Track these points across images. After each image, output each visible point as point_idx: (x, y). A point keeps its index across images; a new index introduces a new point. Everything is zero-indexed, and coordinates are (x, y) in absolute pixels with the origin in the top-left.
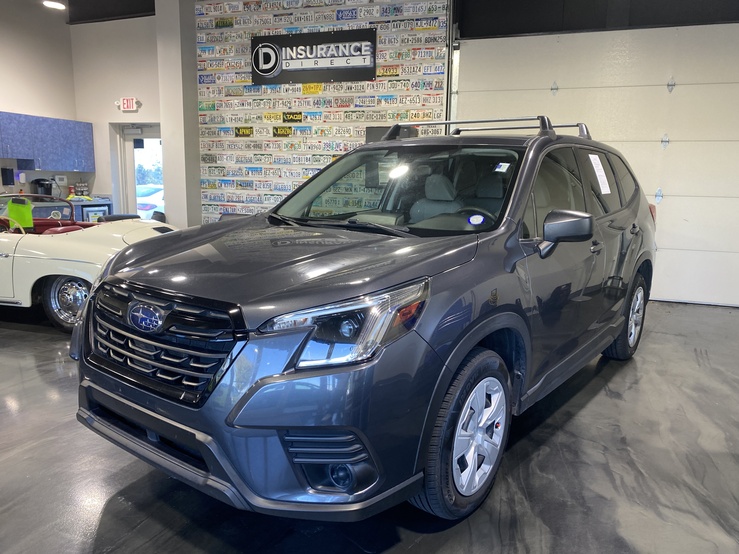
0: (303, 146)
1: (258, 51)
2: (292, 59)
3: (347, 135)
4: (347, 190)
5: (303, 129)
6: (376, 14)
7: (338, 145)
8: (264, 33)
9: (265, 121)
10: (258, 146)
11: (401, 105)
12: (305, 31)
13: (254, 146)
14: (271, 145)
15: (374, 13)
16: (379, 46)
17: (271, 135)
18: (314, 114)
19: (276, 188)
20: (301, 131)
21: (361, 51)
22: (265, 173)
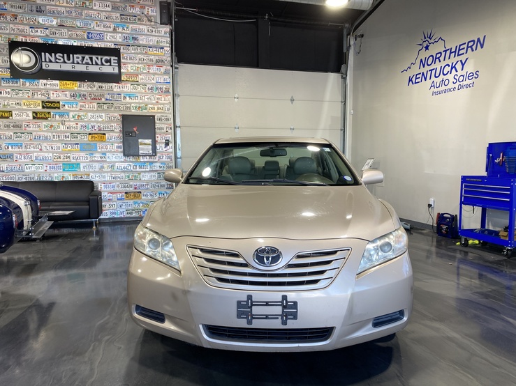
0: (61, 126)
2: (51, 61)
3: (100, 120)
4: (101, 158)
5: (61, 115)
6: (119, 38)
7: (93, 127)
8: (20, 39)
9: (25, 107)
10: (18, 126)
11: (141, 101)
12: (60, 42)
13: (13, 126)
14: (31, 126)
15: (118, 38)
16: (122, 60)
17: (31, 118)
18: (71, 104)
19: (37, 159)
20: (59, 116)
21: (110, 63)
22: (26, 147)
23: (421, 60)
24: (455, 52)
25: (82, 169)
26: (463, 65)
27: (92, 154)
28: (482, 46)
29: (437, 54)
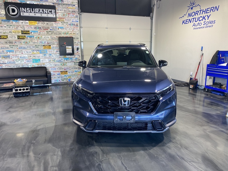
0: (31, 42)
1: (9, 7)
2: (24, 12)
3: (48, 39)
4: (49, 56)
5: (31, 37)
7: (45, 42)
8: (9, 1)
9: (14, 34)
10: (10, 42)
11: (66, 30)
12: (28, 3)
14: (17, 42)
15: (54, 1)
16: (57, 11)
17: (17, 38)
18: (35, 32)
19: (21, 57)
20: (30, 37)
21: (52, 12)
22: (15, 52)
23: (189, 14)
24: (205, 11)
25: (41, 61)
26: (208, 17)
27: (45, 55)
28: (217, 10)
29: (196, 12)
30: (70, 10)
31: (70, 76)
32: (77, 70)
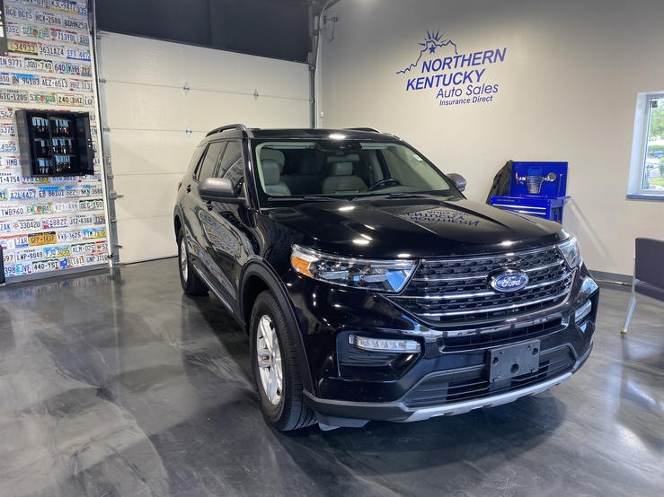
11: (44, 87)
23: (425, 63)
24: (469, 60)
26: (479, 76)
28: (502, 59)
29: (445, 59)
30: (59, 16)
31: (66, 249)
32: (90, 226)
